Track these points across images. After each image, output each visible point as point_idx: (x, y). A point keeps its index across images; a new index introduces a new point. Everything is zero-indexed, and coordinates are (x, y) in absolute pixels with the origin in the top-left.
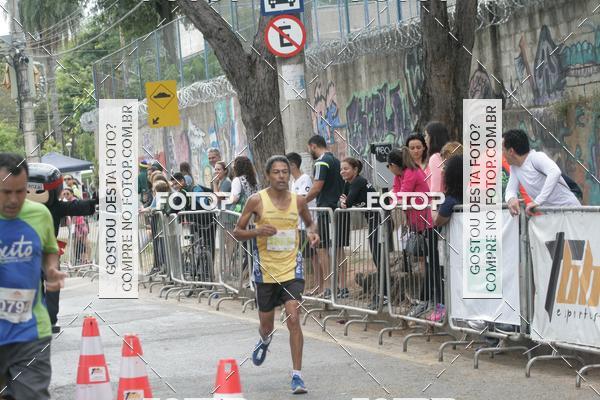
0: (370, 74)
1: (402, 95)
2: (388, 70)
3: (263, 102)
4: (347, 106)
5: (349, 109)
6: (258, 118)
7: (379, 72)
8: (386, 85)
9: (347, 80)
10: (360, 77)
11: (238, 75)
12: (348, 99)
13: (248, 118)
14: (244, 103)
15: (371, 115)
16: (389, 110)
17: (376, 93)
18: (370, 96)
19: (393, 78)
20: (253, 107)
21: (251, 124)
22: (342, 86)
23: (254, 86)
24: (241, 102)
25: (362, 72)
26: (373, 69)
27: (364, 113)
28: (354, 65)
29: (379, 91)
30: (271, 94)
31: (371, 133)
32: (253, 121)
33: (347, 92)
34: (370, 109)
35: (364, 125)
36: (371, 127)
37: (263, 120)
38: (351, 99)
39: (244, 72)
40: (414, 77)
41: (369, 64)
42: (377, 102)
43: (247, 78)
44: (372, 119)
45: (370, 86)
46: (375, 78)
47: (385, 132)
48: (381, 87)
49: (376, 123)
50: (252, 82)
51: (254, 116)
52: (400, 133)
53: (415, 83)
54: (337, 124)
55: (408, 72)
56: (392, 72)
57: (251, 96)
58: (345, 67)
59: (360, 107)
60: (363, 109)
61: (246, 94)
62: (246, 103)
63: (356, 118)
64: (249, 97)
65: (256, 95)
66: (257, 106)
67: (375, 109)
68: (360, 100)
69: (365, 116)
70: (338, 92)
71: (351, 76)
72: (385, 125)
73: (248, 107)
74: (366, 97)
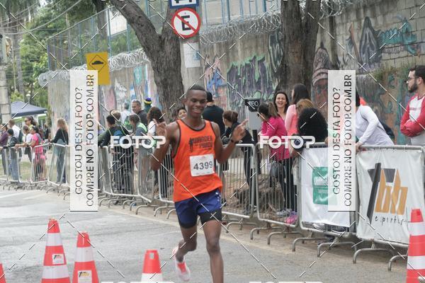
0: (244, 49)
1: (267, 64)
2: (257, 47)
3: (169, 69)
4: (228, 70)
5: (229, 73)
6: (166, 80)
7: (251, 48)
8: (255, 57)
9: (228, 53)
10: (237, 51)
11: (152, 49)
12: (228, 66)
13: (159, 79)
14: (156, 69)
15: (244, 78)
16: (257, 74)
17: (248, 62)
18: (244, 64)
19: (260, 53)
20: (163, 72)
21: (160, 84)
23: (163, 57)
24: (154, 68)
25: (239, 48)
26: (246, 46)
27: (240, 77)
29: (250, 61)
30: (175, 63)
31: (244, 91)
32: (162, 81)
33: (228, 61)
34: (244, 73)
35: (239, 85)
36: (244, 86)
37: (169, 81)
38: (231, 66)
39: (157, 47)
40: (275, 52)
41: (243, 41)
42: (248, 69)
43: (158, 52)
44: (245, 81)
45: (244, 57)
46: (248, 52)
47: (255, 90)
48: (252, 58)
49: (248, 84)
50: (162, 54)
51: (163, 78)
52: (265, 91)
53: (276, 56)
54: (221, 84)
55: (270, 48)
56: (259, 48)
57: (161, 64)
58: (227, 44)
59: (237, 72)
60: (239, 74)
61: (157, 63)
62: (158, 69)
63: (235, 80)
64: (159, 65)
65: (165, 63)
66: (165, 72)
67: (247, 74)
68: (237, 67)
69: (240, 79)
70: (221, 61)
71: (230, 50)
72: (254, 85)
73: (159, 72)
74: (241, 65)
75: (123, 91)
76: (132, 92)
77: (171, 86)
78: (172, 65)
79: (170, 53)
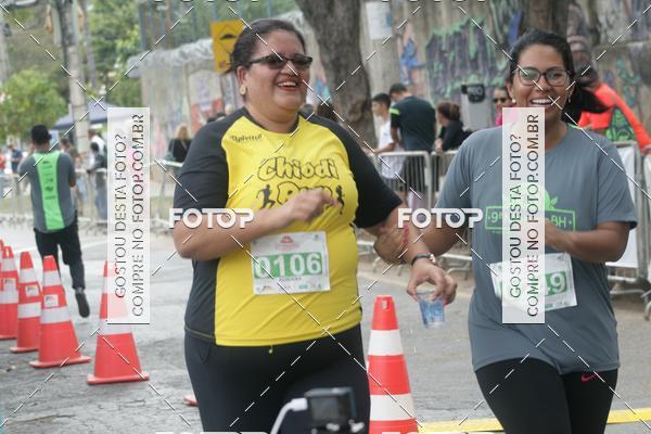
0: (451, 10)
1: (488, 33)
3: (343, 43)
4: (426, 43)
5: (429, 47)
6: (338, 59)
8: (469, 22)
9: (425, 16)
10: (440, 13)
11: (315, 13)
12: (427, 36)
13: (327, 59)
14: (323, 44)
15: (452, 54)
16: (473, 47)
17: (457, 29)
18: (451, 33)
19: (477, 13)
20: (332, 47)
21: (330, 66)
22: (420, 23)
23: (333, 25)
24: (319, 42)
27: (445, 52)
29: (462, 27)
30: (351, 33)
31: (453, 73)
32: (332, 62)
33: (426, 29)
34: (452, 46)
35: (445, 64)
36: (453, 66)
37: (343, 61)
38: (430, 38)
39: (322, 11)
40: (500, 12)
42: (459, 40)
43: (325, 16)
44: (454, 58)
45: (451, 20)
46: (457, 13)
47: (469, 72)
48: (464, 23)
49: (458, 62)
50: (330, 20)
51: (333, 57)
52: (485, 72)
53: (501, 18)
55: (492, 6)
56: (475, 7)
57: (330, 35)
58: (424, 3)
59: (441, 45)
60: (444, 48)
61: (324, 34)
62: (325, 44)
63: (437, 56)
64: (327, 37)
65: (335, 34)
66: (337, 46)
67: (457, 48)
68: (440, 38)
69: (446, 55)
70: (416, 29)
71: (429, 11)
72: (468, 64)
73: (327, 48)
74: (447, 35)
77: (346, 67)
78: (347, 37)
79: (343, 18)
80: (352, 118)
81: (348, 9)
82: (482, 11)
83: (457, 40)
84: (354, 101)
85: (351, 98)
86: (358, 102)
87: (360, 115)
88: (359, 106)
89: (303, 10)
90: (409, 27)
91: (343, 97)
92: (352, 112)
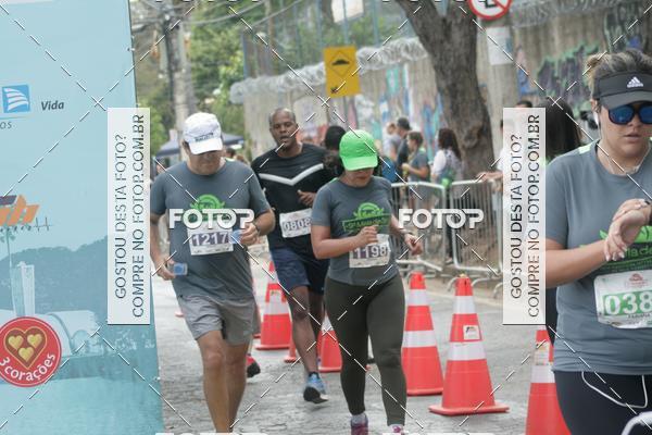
0: (564, 36)
2: (585, 31)
3: (459, 68)
4: (538, 69)
5: (541, 74)
6: (454, 85)
7: (575, 34)
8: (582, 49)
9: (537, 42)
10: (553, 40)
11: (432, 38)
12: (539, 62)
13: (443, 84)
14: (440, 69)
15: (565, 81)
17: (571, 56)
18: (564, 59)
19: (591, 41)
20: (449, 73)
21: (447, 92)
22: (532, 50)
23: (449, 50)
24: (436, 68)
25: (556, 34)
26: (568, 31)
27: (558, 78)
28: (546, 27)
29: (576, 54)
30: (467, 59)
32: (448, 87)
33: (538, 55)
34: (565, 73)
37: (459, 87)
38: (542, 63)
39: (439, 36)
41: (563, 25)
42: (572, 66)
43: (442, 42)
44: (567, 84)
45: (564, 48)
46: (570, 40)
47: (582, 98)
48: (577, 49)
50: (447, 46)
51: (450, 82)
53: (616, 45)
54: (527, 91)
55: (607, 32)
56: (589, 34)
57: (447, 61)
58: (536, 29)
59: (553, 72)
60: (556, 75)
61: (441, 59)
62: (441, 69)
63: (549, 84)
64: (444, 62)
65: (452, 59)
66: (453, 72)
67: (569, 74)
68: (553, 64)
69: (559, 81)
70: (527, 56)
71: (542, 38)
72: (581, 91)
73: (443, 73)
74: (560, 61)
75: (368, 107)
76: (384, 107)
77: (463, 93)
78: (464, 63)
79: (461, 44)
80: (468, 144)
81: (465, 35)
82: (596, 37)
83: (570, 66)
84: (470, 128)
85: (467, 123)
86: (474, 128)
87: (476, 141)
88: (475, 132)
89: (419, 35)
90: (521, 53)
91: (459, 123)
92: (469, 137)
